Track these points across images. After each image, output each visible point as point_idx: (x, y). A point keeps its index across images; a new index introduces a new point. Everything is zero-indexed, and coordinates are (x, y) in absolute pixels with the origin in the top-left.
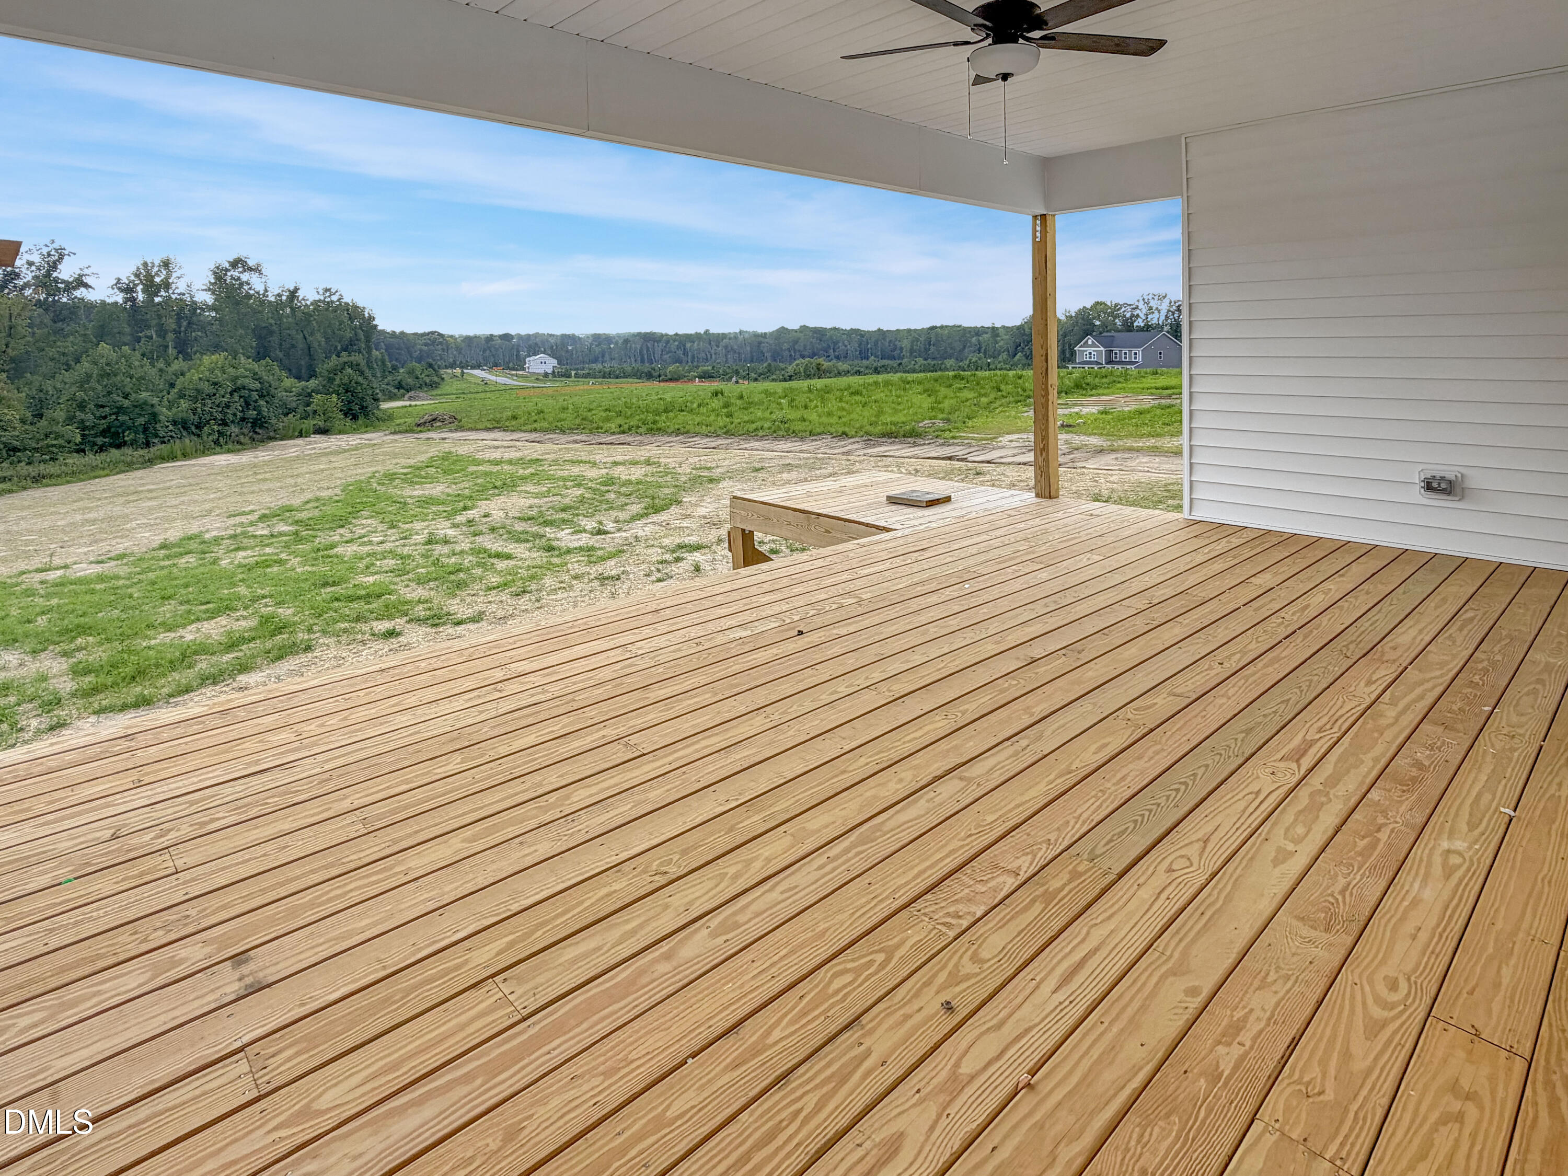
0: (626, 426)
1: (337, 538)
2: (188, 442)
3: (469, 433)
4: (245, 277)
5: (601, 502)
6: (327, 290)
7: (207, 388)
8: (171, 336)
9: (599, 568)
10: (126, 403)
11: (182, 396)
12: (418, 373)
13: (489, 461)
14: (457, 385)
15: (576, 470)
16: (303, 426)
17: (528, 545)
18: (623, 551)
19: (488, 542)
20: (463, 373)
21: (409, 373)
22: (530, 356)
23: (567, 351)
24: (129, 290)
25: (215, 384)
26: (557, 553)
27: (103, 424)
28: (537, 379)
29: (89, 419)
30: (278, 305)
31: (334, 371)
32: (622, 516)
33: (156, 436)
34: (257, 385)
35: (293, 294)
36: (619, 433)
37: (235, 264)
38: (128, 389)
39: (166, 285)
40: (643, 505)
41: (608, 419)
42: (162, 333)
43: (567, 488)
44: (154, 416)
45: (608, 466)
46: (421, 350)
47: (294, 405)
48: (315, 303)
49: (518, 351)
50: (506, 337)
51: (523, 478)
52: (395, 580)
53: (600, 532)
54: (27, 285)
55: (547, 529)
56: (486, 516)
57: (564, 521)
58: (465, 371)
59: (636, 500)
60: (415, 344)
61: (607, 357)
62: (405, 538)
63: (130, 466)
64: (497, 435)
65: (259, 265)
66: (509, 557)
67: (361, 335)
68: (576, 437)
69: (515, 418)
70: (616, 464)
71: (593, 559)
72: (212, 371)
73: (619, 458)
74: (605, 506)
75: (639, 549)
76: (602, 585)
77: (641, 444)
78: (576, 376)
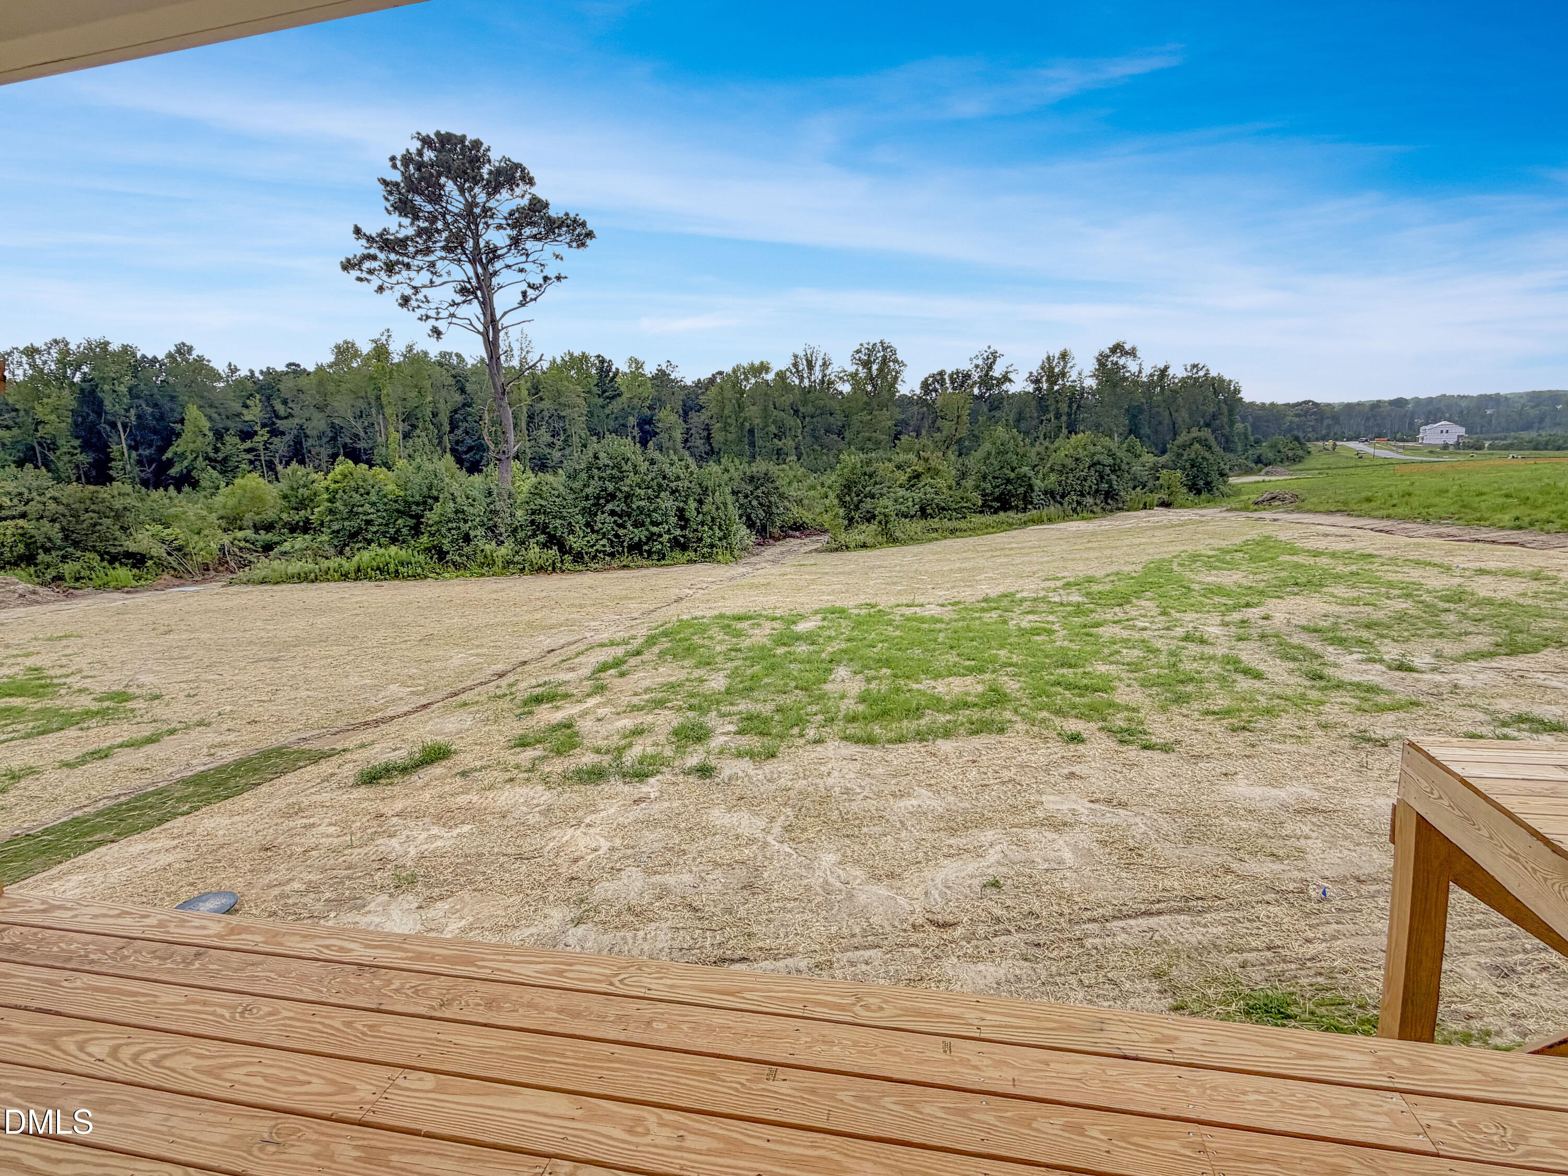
0: (1527, 519)
1: (1109, 617)
2: (1053, 509)
3: (1306, 516)
4: (1122, 361)
5: (1428, 623)
6: (1194, 366)
7: (1070, 463)
8: (1064, 418)
9: (1365, 721)
10: (1012, 475)
11: (1052, 470)
12: (1281, 448)
13: (1308, 551)
14: (1325, 459)
15: (1415, 574)
16: (1148, 500)
17: (1291, 665)
18: (1416, 704)
19: (1249, 654)
20: (1335, 446)
21: (1271, 447)
22: (1427, 424)
23: (1484, 416)
24: (1037, 381)
25: (1077, 460)
26: (1323, 683)
27: (997, 492)
28: (1431, 452)
29: (988, 486)
30: (1151, 384)
31: (1184, 447)
32: (1450, 648)
33: (1031, 503)
34: (1111, 461)
35: (1163, 372)
36: (1512, 529)
37: (1114, 350)
38: (1015, 465)
39: (1063, 374)
40: (1492, 639)
41: (1503, 508)
42: (1058, 416)
43: (1388, 598)
44: (1031, 487)
45: (1467, 573)
46: (1291, 422)
47: (1145, 479)
48: (1183, 380)
49: (1412, 418)
50: (1399, 403)
51: (1338, 577)
52: (1124, 675)
53: (1401, 667)
54: (975, 383)
55: (1330, 649)
56: (1266, 618)
57: (1360, 642)
58: (1338, 443)
59: (1488, 630)
60: (1285, 416)
61: (1548, 421)
62: (1168, 629)
63: (1011, 526)
64: (1339, 519)
65: (1134, 349)
66: (1258, 676)
67: (1225, 409)
68: (1442, 530)
69: (1369, 500)
70: (1482, 572)
71: (1366, 706)
72: (1075, 448)
73: (1491, 565)
74: (1431, 631)
75: (1446, 708)
76: (1354, 748)
77: (1544, 546)
78: (1491, 447)
